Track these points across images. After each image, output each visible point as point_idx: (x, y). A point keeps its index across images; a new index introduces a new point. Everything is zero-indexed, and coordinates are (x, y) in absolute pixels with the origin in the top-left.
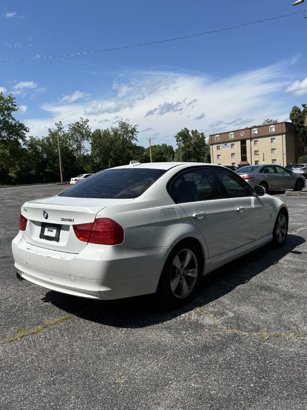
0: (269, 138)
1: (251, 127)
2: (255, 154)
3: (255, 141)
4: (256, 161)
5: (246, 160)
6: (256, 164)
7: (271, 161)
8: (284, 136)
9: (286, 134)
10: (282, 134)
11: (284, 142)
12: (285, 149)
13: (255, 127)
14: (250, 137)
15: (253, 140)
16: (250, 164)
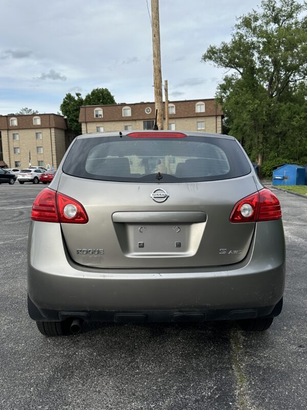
0: (33, 132)
1: (7, 115)
2: (15, 153)
3: (14, 134)
4: (16, 162)
5: (2, 160)
6: (16, 166)
7: (37, 163)
8: (53, 131)
9: (55, 128)
10: (50, 128)
11: (53, 139)
12: (54, 149)
13: (13, 115)
14: (7, 128)
15: (11, 133)
16: (8, 165)
